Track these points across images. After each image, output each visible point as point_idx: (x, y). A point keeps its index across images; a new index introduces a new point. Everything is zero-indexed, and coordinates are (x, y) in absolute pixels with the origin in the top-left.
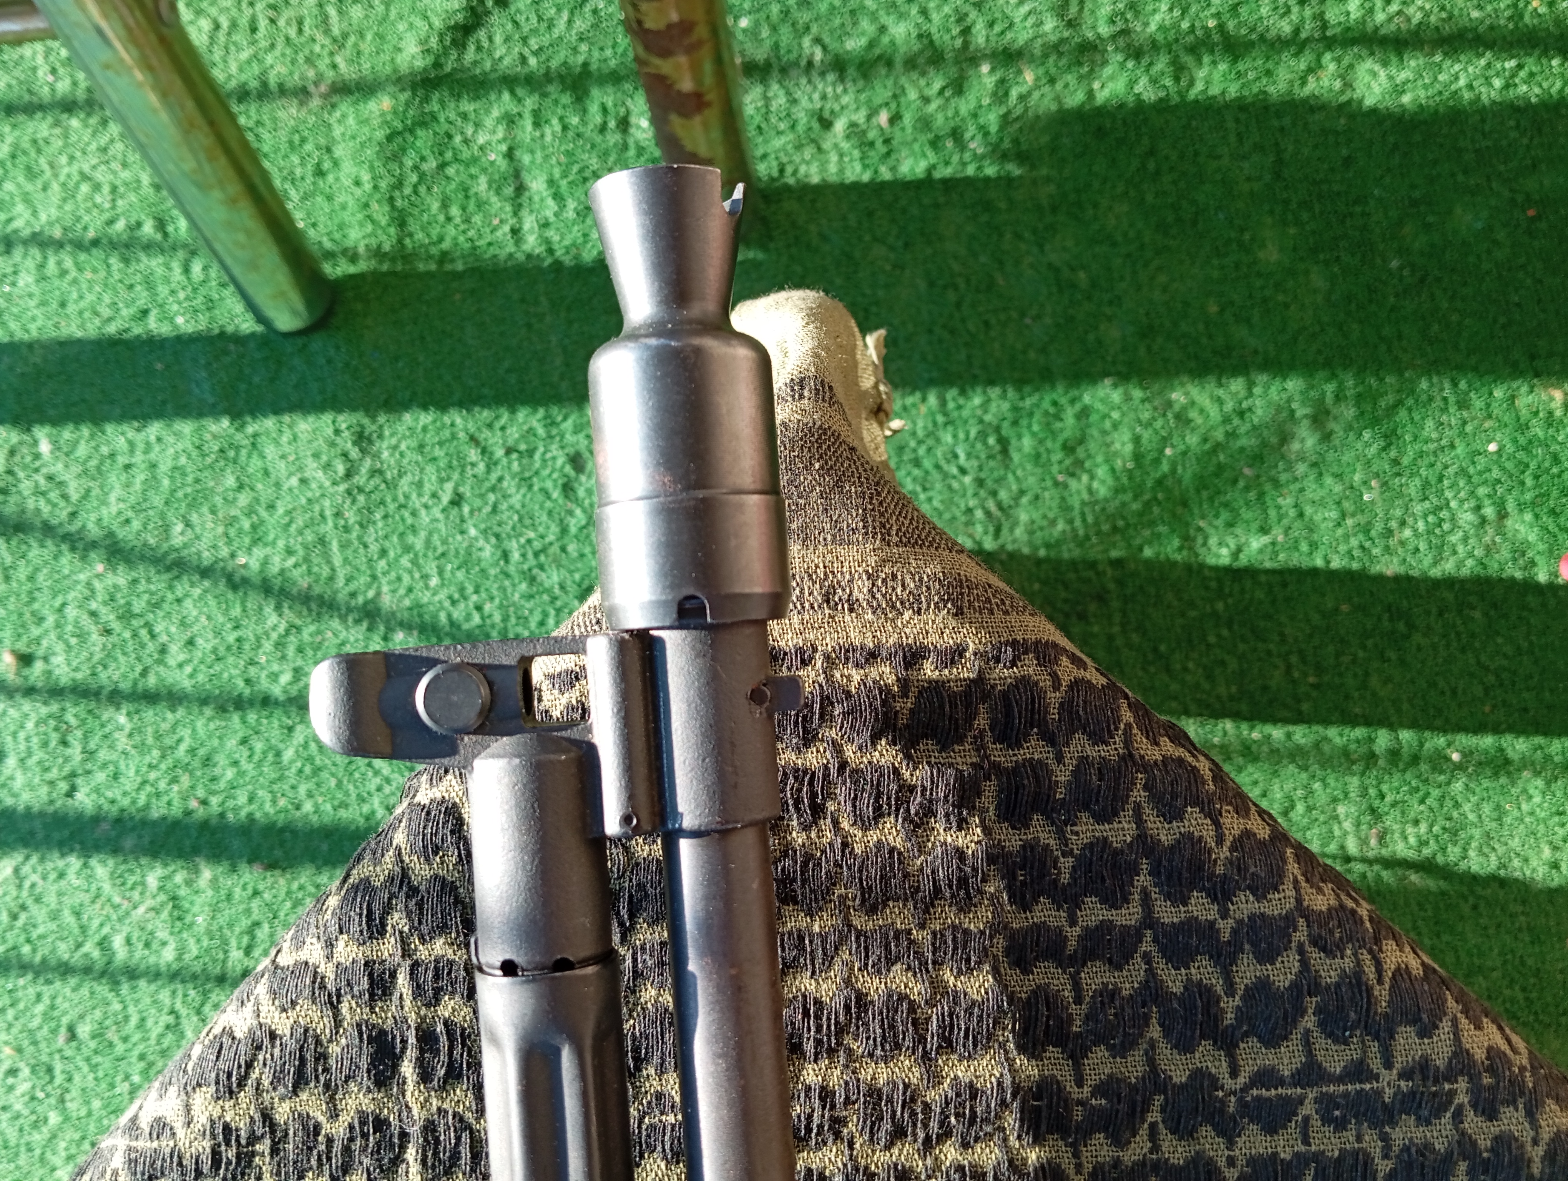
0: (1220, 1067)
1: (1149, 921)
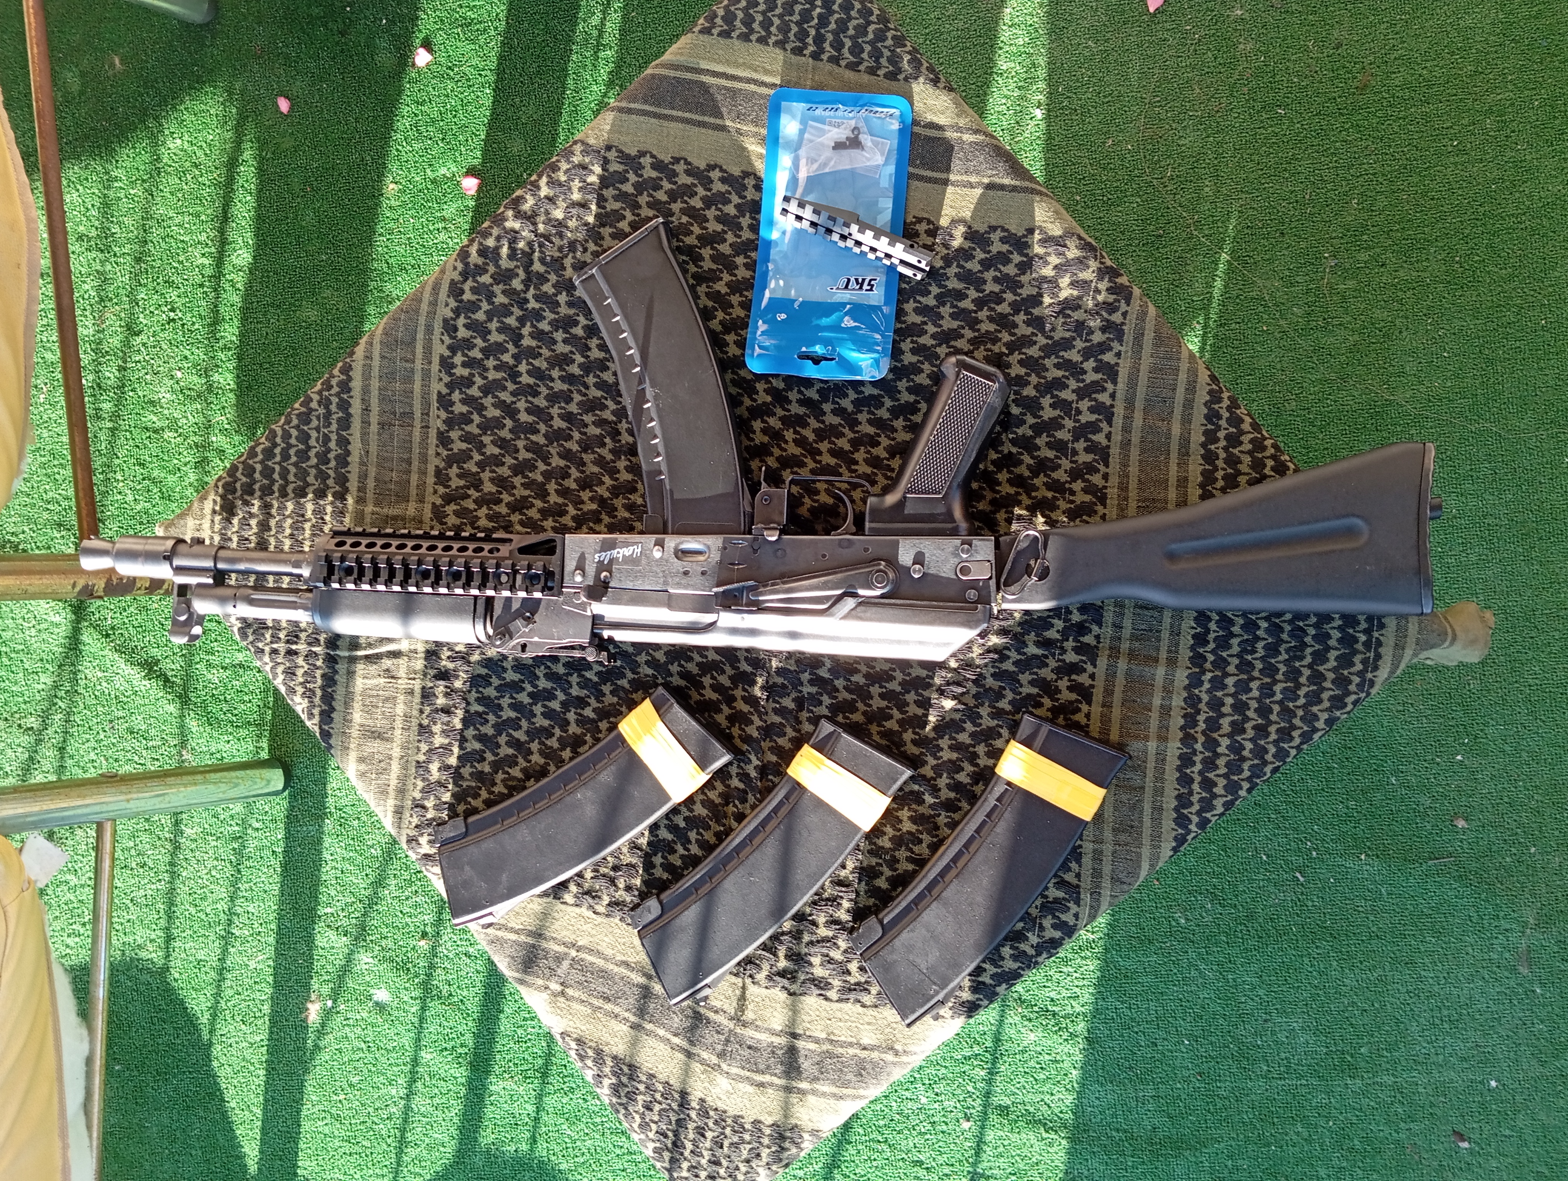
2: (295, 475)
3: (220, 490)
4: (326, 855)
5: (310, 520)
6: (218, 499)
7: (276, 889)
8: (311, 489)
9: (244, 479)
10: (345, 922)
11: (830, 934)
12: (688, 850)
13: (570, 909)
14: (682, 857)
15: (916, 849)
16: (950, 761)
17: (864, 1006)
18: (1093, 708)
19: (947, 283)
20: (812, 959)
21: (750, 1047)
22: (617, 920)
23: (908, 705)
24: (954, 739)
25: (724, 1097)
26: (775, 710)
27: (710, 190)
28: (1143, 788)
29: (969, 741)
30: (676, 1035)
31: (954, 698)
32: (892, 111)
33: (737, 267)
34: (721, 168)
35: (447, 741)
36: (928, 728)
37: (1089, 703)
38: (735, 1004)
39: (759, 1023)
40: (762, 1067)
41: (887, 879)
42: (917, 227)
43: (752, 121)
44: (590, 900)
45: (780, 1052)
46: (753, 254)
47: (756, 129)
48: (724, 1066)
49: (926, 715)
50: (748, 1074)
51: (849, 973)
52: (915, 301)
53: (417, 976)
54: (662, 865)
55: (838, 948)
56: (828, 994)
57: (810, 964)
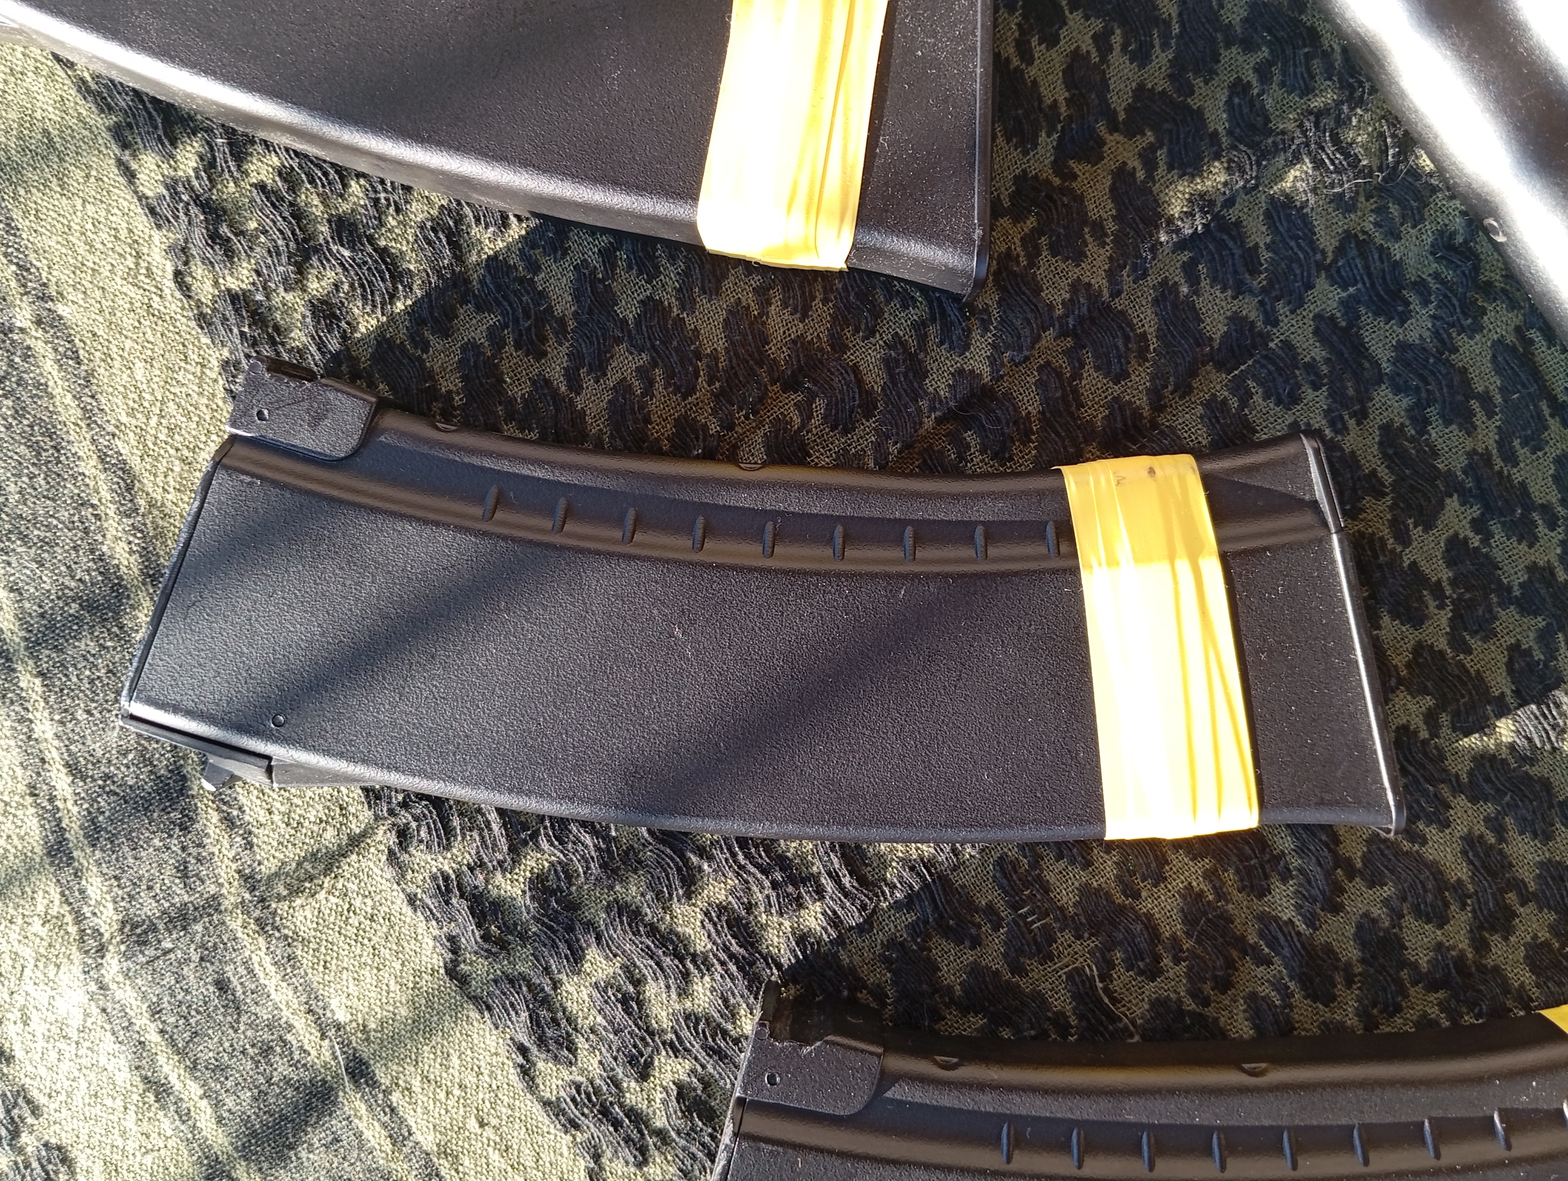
11: (701, 944)
12: (575, 385)
13: (124, 197)
14: (543, 384)
15: (1121, 977)
16: (1436, 871)
20: (593, 953)
21: (222, 985)
22: (215, 356)
23: (1489, 635)
24: (1500, 831)
25: (37, 1025)
26: (1166, 290)
29: (1527, 875)
30: (73, 769)
36: (1473, 741)
38: (292, 854)
39: (305, 958)
40: (206, 1052)
41: (975, 970)
44: (199, 234)
45: (282, 1068)
48: (112, 965)
49: (1503, 711)
50: (153, 1037)
51: (644, 1073)
54: (471, 347)
55: (684, 993)
56: (543, 1065)
57: (576, 957)
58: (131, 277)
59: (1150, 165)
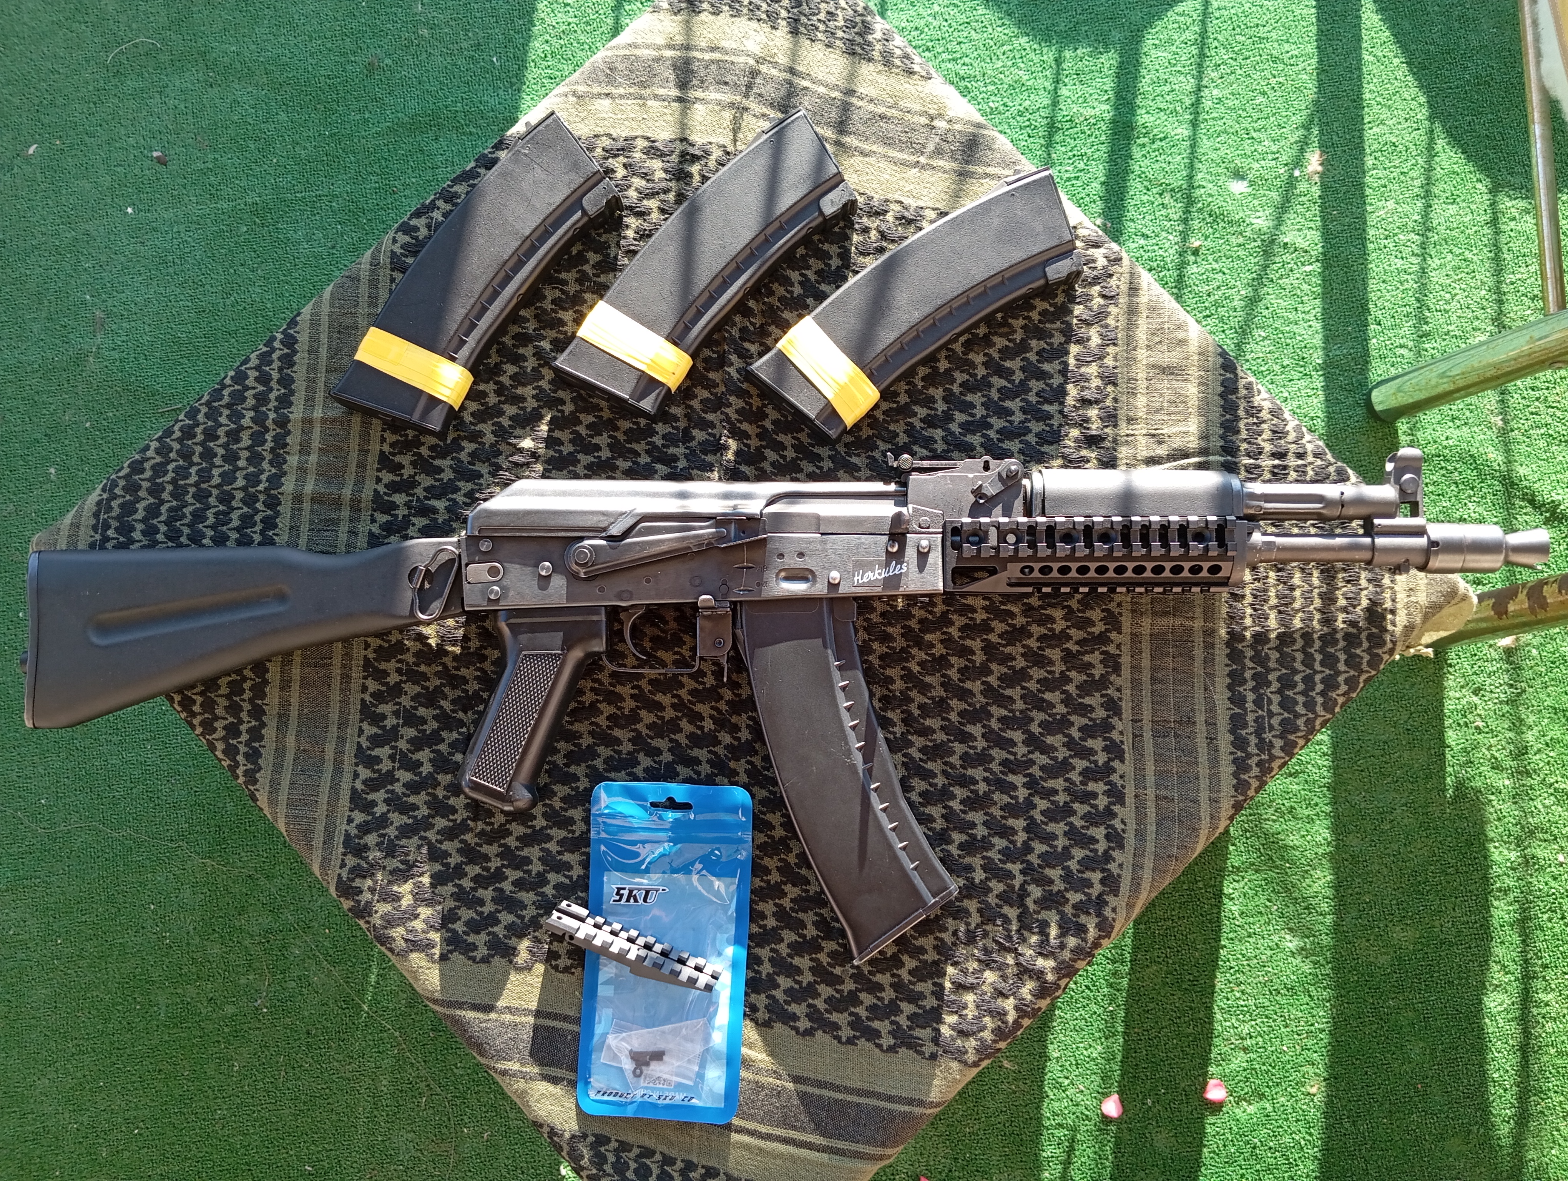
0: (1273, 688)
1: (1316, 672)
2: (1294, 659)
3: (1388, 638)
4: (1318, 326)
5: (1271, 608)
6: (1390, 627)
7: (1372, 285)
8: (1272, 644)
9: (1358, 651)
10: (1287, 257)
11: (645, 202)
12: (802, 275)
13: (930, 204)
14: (808, 268)
15: (558, 293)
16: (524, 385)
17: (609, 135)
18: (378, 448)
19: (535, 898)
20: (664, 175)
21: (726, 83)
22: (876, 197)
23: (570, 441)
24: (521, 408)
25: (752, 32)
26: (713, 426)
27: (809, 1006)
28: (327, 371)
29: (505, 407)
30: (806, 88)
31: (521, 451)
32: (599, 1097)
33: (774, 914)
34: (798, 1032)
35: (1083, 369)
36: (548, 418)
37: (382, 453)
38: (744, 124)
39: (717, 108)
40: (713, 67)
41: (587, 261)
42: (569, 962)
43: (762, 1087)
44: (906, 214)
45: (695, 82)
46: (756, 929)
47: (757, 1078)
48: (751, 62)
49: (550, 431)
50: (727, 58)
51: (625, 165)
52: (570, 878)
53: (1200, 210)
54: (830, 258)
55: (637, 189)
56: (646, 144)
57: (666, 171)
58: (910, 191)
59: (745, 445)
